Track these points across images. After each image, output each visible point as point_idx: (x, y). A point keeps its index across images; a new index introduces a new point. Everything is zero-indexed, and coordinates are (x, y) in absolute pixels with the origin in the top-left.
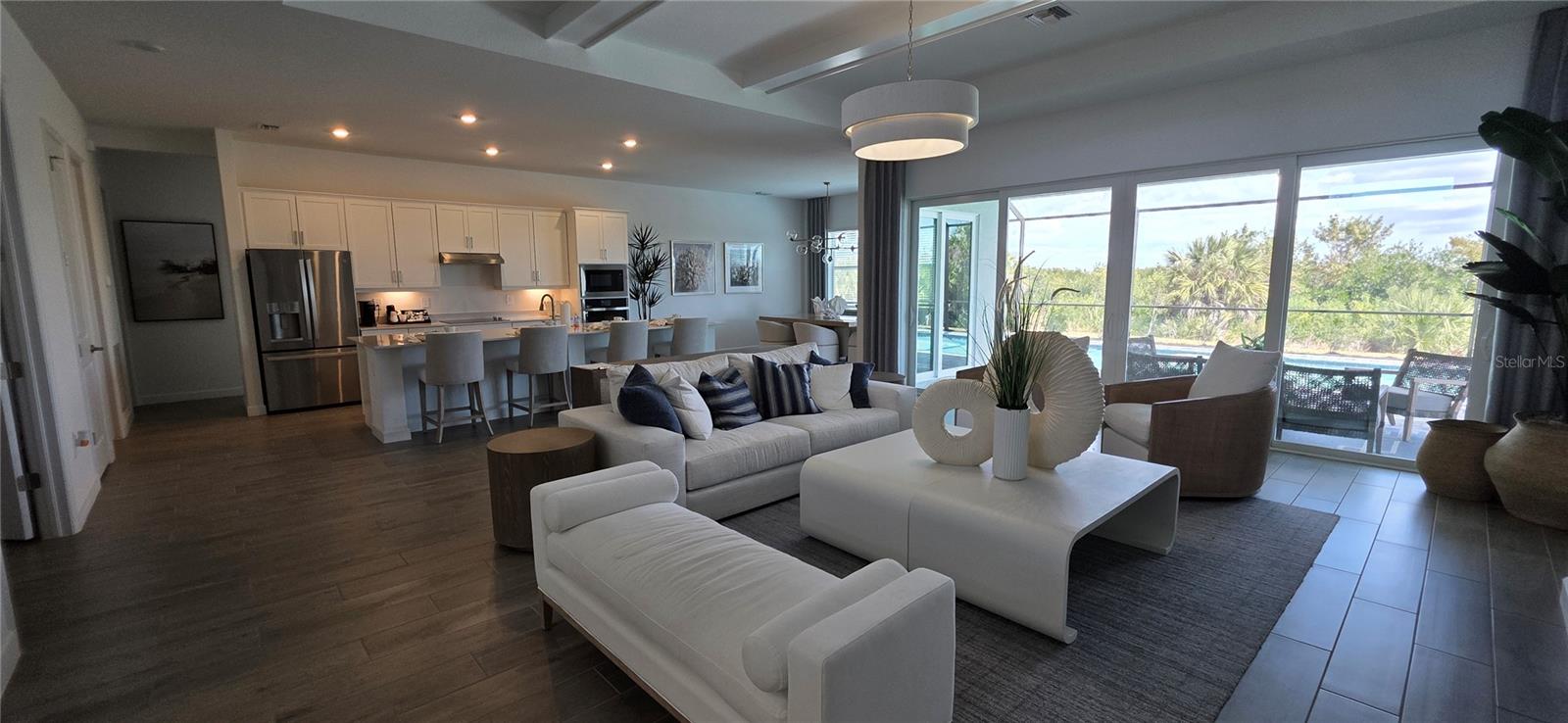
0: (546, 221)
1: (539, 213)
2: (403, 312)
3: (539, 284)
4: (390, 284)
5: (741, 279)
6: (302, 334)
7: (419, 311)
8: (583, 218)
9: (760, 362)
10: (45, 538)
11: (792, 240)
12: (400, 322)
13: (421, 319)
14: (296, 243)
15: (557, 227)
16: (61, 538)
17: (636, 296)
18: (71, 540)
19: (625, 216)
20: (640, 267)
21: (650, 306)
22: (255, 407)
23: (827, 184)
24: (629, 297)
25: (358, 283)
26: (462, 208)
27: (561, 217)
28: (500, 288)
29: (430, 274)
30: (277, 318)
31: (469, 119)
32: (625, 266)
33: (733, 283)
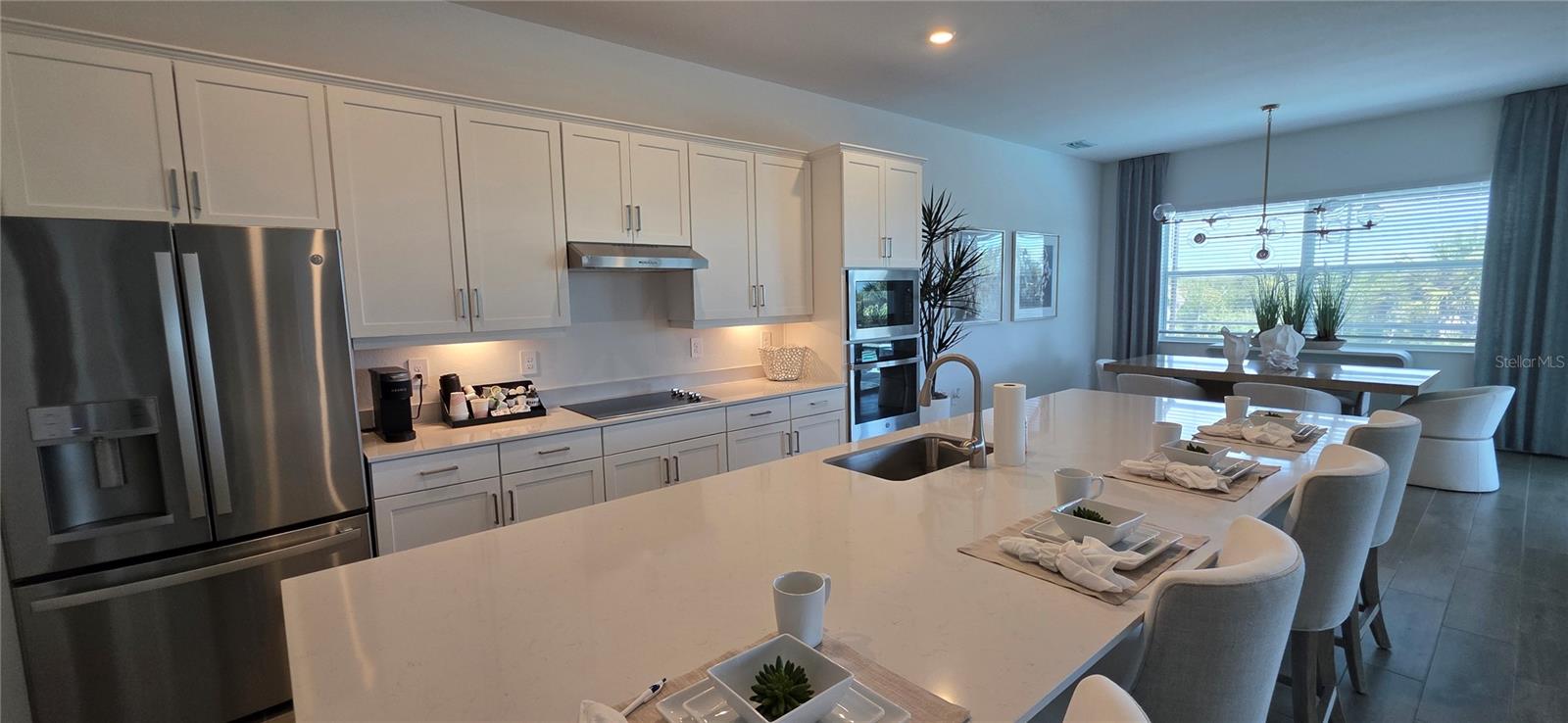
2: (479, 390)
4: (452, 325)
6: (169, 503)
7: (514, 386)
8: (856, 168)
12: (473, 418)
13: (522, 406)
14: (176, 207)
15: (794, 191)
23: (1270, 107)
24: (919, 338)
25: (359, 324)
26: (621, 135)
28: (689, 321)
32: (914, 274)
33: (1024, 304)
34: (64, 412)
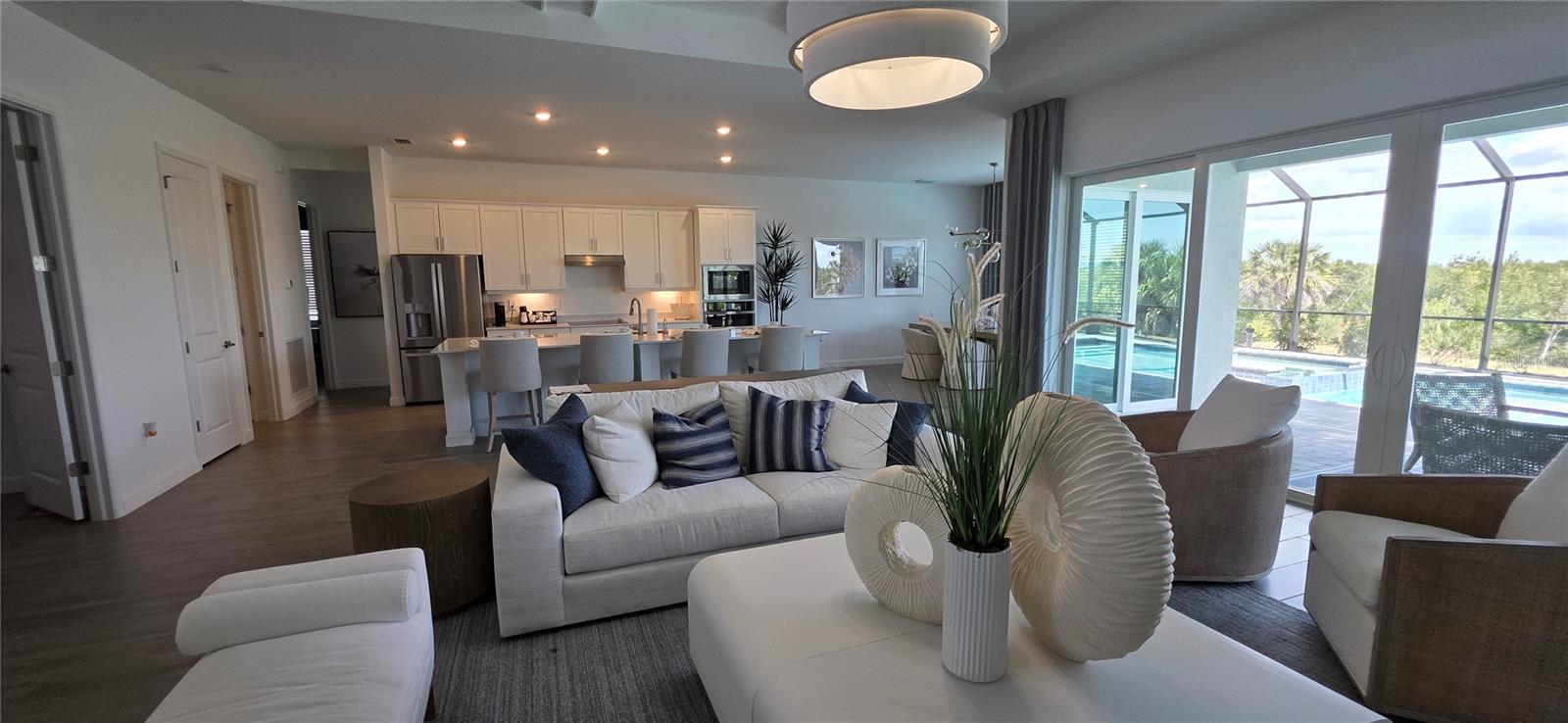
0: (671, 221)
1: (665, 213)
2: (534, 313)
3: (662, 286)
4: (519, 286)
5: (901, 279)
6: (433, 333)
7: (548, 312)
8: (707, 216)
9: (755, 395)
10: (93, 520)
11: (952, 234)
12: (529, 323)
13: (548, 320)
14: (437, 248)
15: (683, 227)
16: (105, 522)
17: (766, 297)
18: (114, 524)
19: (753, 212)
20: (773, 269)
21: (783, 308)
22: (396, 399)
23: (994, 165)
24: (755, 300)
25: (489, 285)
26: (590, 210)
27: (688, 216)
28: (624, 289)
29: (557, 274)
30: (412, 317)
31: (543, 117)
32: (752, 267)
33: (887, 285)
34: (410, 305)
